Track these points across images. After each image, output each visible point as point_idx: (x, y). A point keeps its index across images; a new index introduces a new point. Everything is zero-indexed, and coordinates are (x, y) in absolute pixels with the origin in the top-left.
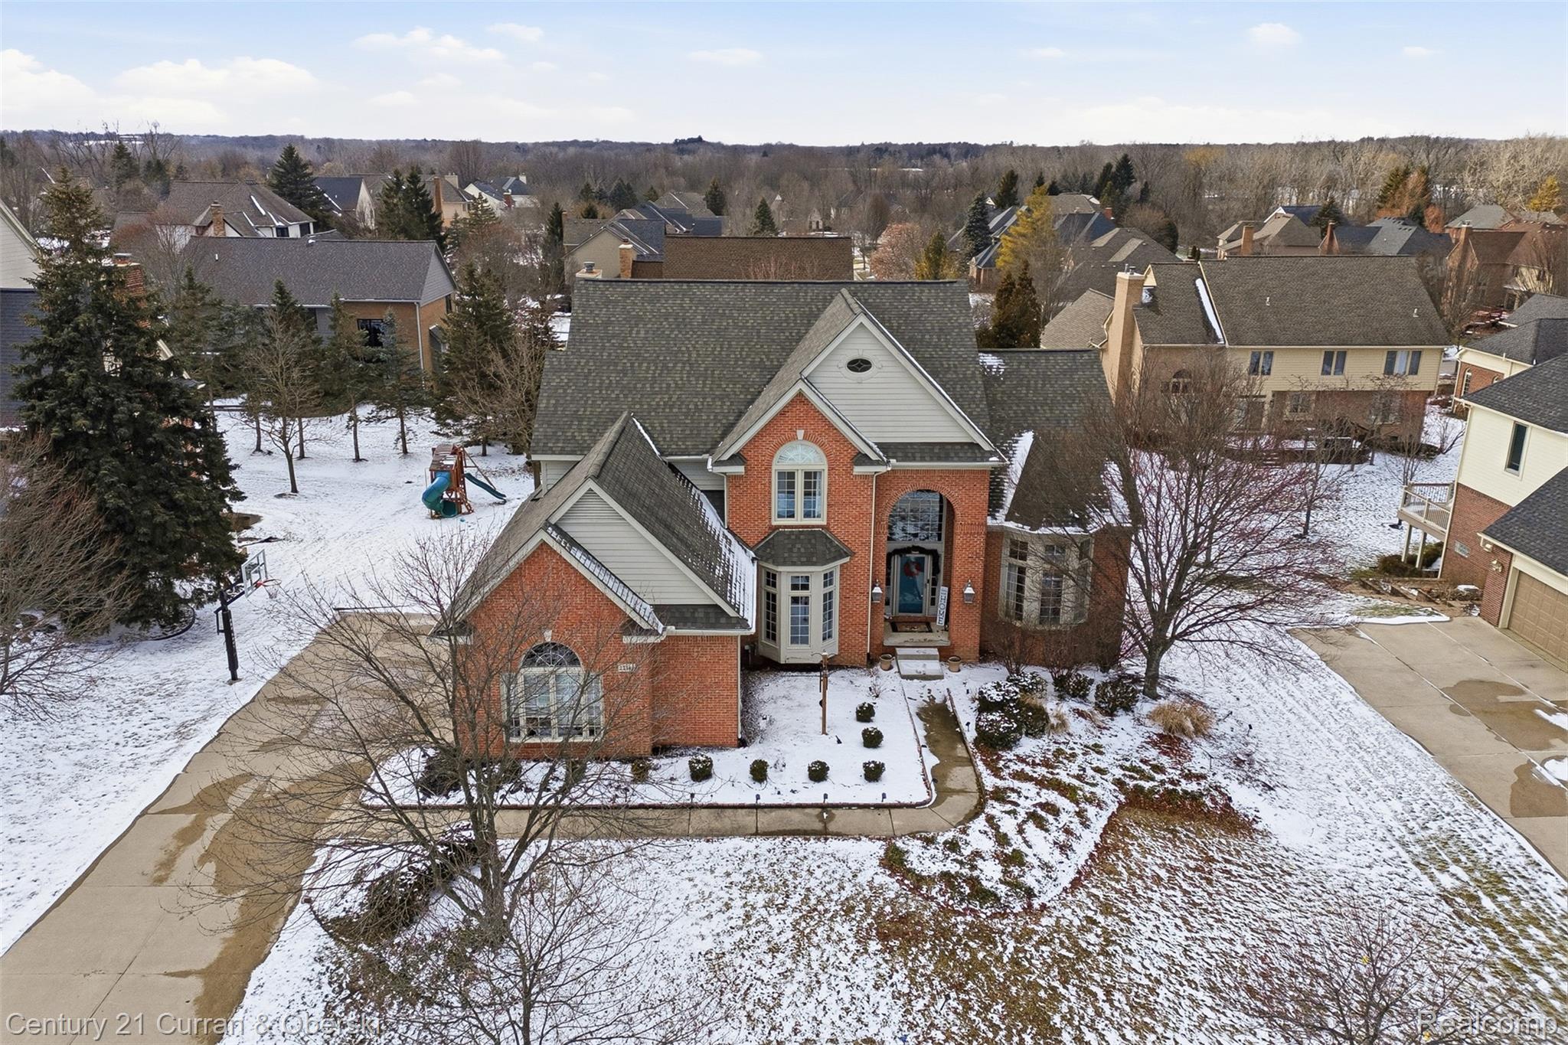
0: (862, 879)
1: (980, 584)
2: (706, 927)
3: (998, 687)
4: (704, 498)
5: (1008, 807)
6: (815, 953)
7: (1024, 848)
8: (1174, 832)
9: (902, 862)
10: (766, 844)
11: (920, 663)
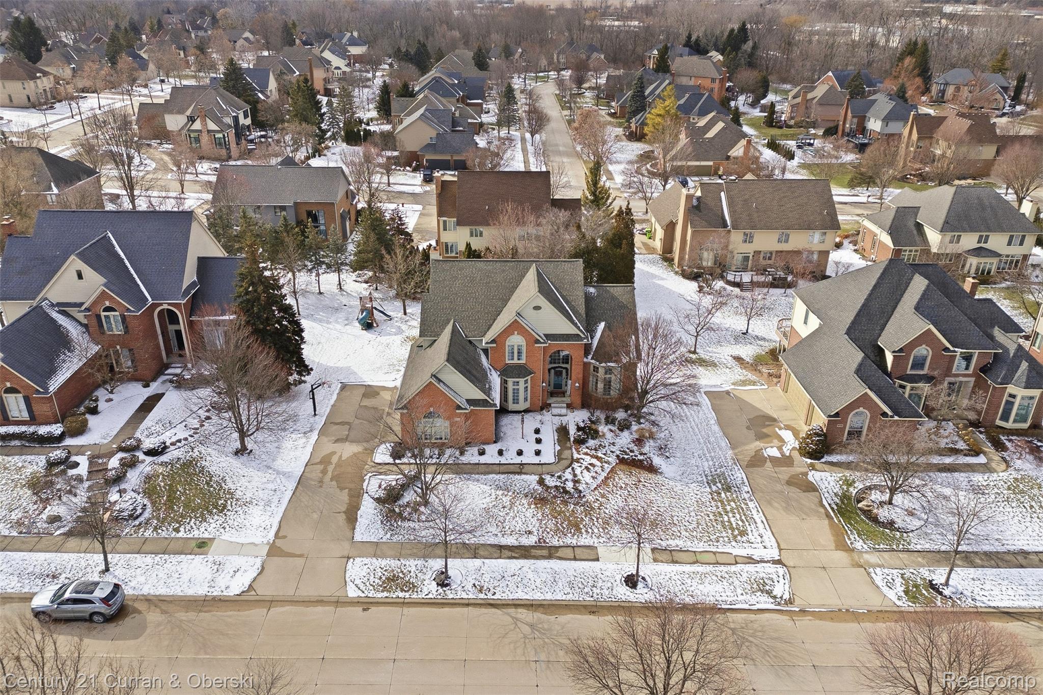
0: (531, 487)
1: (581, 382)
2: (484, 501)
3: (583, 421)
4: (482, 353)
5: (580, 465)
6: (516, 508)
7: (581, 478)
8: (631, 473)
9: (543, 482)
10: (503, 476)
11: (559, 409)
